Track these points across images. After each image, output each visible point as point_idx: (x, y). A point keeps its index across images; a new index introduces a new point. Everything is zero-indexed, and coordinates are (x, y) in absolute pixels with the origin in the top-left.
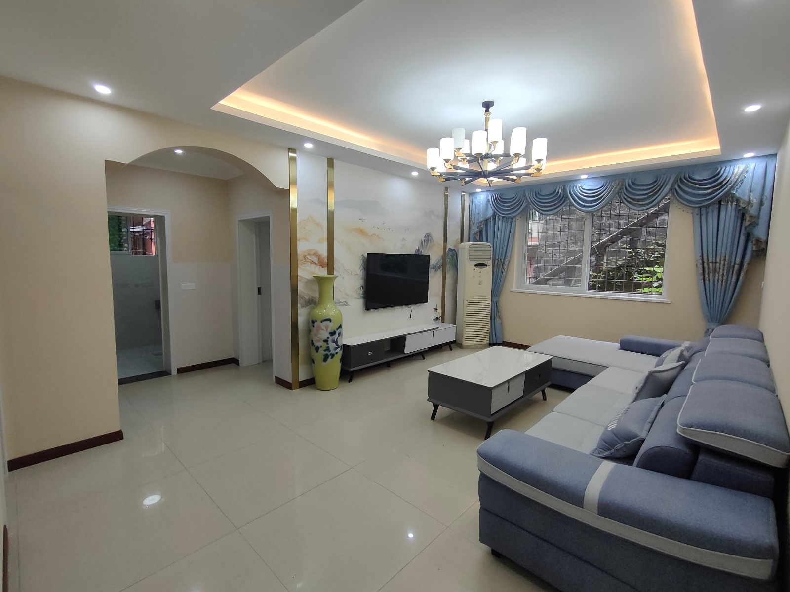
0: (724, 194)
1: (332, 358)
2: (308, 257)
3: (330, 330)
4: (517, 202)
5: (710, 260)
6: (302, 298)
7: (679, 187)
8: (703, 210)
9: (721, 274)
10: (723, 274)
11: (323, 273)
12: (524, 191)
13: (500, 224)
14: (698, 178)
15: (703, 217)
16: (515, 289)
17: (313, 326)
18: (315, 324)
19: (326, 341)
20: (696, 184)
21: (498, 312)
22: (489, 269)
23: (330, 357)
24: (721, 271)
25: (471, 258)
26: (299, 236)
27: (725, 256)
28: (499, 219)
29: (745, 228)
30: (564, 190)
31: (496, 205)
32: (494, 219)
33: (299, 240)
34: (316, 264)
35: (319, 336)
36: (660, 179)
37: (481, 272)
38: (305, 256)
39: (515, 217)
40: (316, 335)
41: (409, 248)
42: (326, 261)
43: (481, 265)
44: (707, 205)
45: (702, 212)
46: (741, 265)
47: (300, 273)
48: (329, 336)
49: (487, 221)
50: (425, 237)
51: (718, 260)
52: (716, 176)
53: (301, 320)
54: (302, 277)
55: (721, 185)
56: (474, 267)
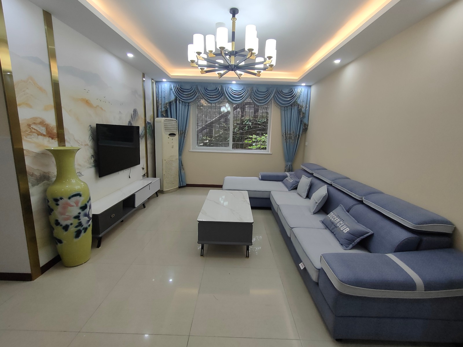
0: (294, 102)
1: (85, 232)
2: (33, 126)
3: (80, 205)
4: (192, 93)
5: (288, 133)
6: (32, 175)
7: (277, 95)
8: (286, 108)
9: (292, 139)
10: (293, 139)
11: (54, 145)
12: (197, 85)
13: (180, 106)
14: (284, 92)
15: (286, 112)
16: (191, 150)
17: (58, 205)
18: (60, 202)
19: (77, 217)
20: (283, 94)
21: (182, 165)
22: (177, 137)
23: (83, 231)
24: (292, 138)
25: (166, 129)
26: (19, 100)
27: (294, 131)
28: (179, 103)
29: (301, 118)
30: (222, 89)
31: (178, 93)
32: (176, 102)
33: (20, 105)
34: (44, 135)
35: (67, 214)
36: (269, 89)
37: (172, 140)
38: (29, 125)
39: (191, 102)
40: (62, 214)
41: (123, 121)
42: (55, 131)
43: (172, 135)
44: (288, 106)
45: (285, 109)
46: (299, 135)
47: (26, 146)
48: (80, 211)
49: (170, 103)
50: (133, 111)
51: (291, 133)
52: (291, 92)
53: (35, 199)
54: (28, 151)
55: (293, 97)
56: (168, 136)
